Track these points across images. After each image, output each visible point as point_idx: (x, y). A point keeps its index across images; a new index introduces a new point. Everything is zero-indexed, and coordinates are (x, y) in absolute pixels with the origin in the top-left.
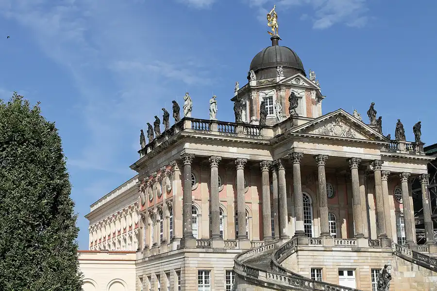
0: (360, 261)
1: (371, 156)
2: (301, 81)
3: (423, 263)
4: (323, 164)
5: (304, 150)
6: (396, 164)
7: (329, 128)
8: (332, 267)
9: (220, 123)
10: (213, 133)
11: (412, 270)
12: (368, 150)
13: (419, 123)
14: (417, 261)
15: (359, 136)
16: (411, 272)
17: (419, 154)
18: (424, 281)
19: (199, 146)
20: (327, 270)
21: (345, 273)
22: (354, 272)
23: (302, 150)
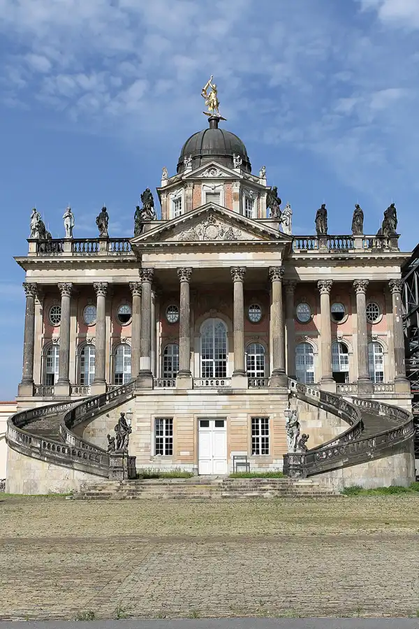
0: (232, 407)
1: (264, 262)
2: (218, 170)
3: (330, 408)
4: (185, 280)
5: (156, 263)
6: (346, 269)
7: (198, 231)
8: (186, 416)
9: (73, 241)
10: (64, 254)
11: (318, 419)
12: (261, 255)
13: (392, 206)
14: (324, 406)
15: (245, 236)
16: (316, 421)
17: (388, 251)
18: (332, 433)
19: (44, 272)
20: (179, 420)
21: (212, 423)
22: (225, 423)
23: (153, 263)
